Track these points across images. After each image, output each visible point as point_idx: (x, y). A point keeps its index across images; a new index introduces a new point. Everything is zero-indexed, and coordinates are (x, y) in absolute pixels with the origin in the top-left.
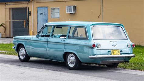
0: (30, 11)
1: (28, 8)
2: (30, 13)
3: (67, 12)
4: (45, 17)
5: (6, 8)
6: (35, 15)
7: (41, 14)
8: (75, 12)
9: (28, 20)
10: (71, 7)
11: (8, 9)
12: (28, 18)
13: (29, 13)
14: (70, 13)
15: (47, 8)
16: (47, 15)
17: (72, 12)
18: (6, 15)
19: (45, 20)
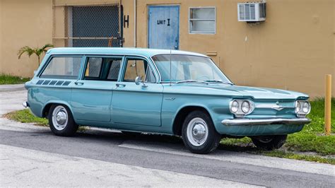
0: (125, 13)
1: (122, 6)
2: (128, 21)
3: (241, 18)
4: (170, 31)
5: (54, 7)
6: (143, 25)
7: (160, 22)
8: (263, 19)
9: (122, 38)
10: (253, 6)
11: (63, 9)
12: (120, 32)
13: (125, 21)
14: (248, 22)
15: (178, 7)
16: (176, 26)
17: (257, 19)
18: (54, 24)
19: (173, 37)
